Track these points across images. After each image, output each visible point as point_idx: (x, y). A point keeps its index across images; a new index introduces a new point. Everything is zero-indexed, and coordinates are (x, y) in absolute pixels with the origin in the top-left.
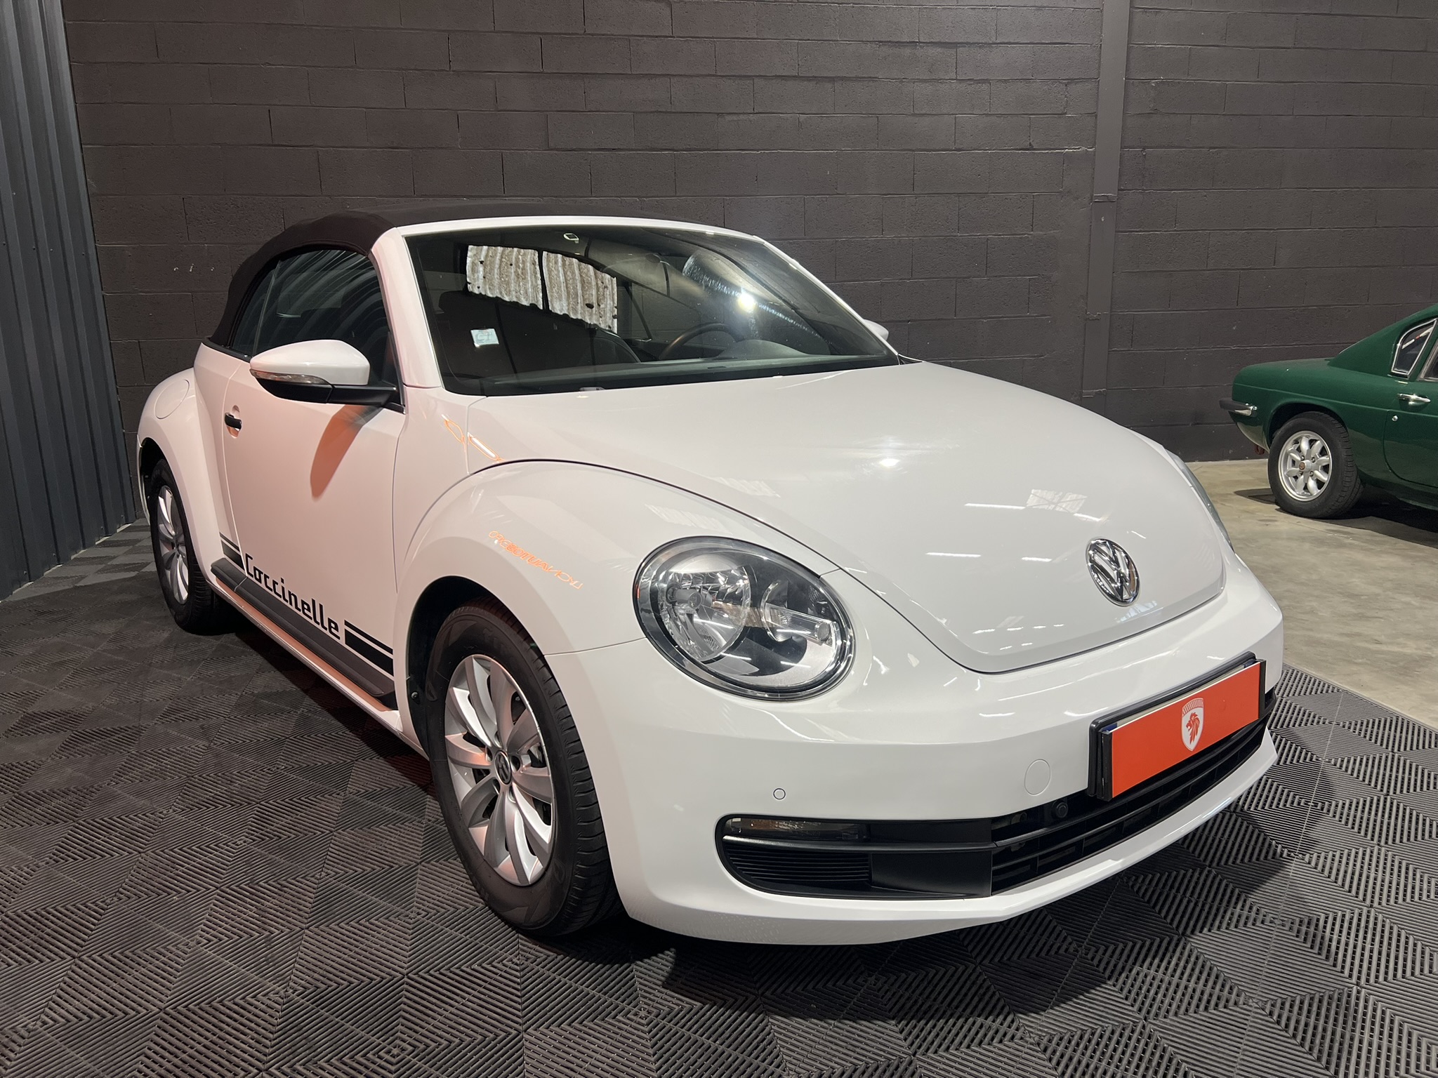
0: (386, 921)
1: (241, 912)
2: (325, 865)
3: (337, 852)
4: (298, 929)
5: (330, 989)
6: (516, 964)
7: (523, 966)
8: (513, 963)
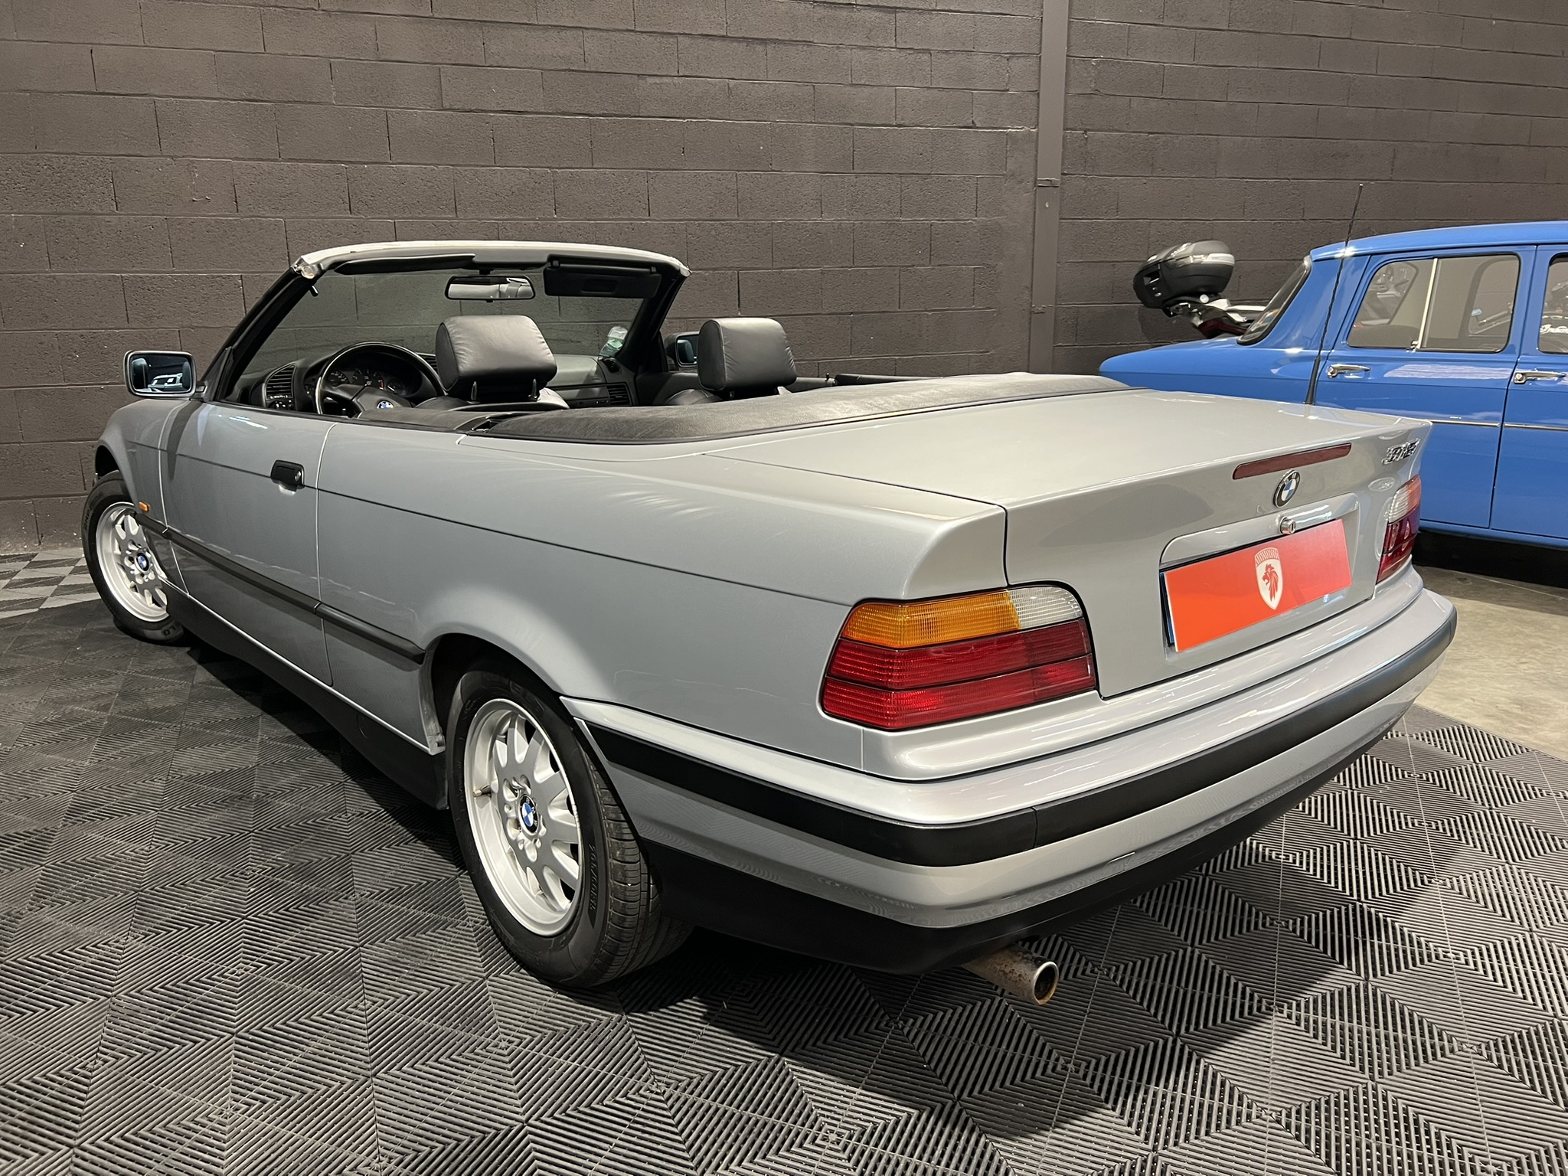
0: (472, 1055)
1: (277, 1062)
2: (366, 991)
3: (375, 973)
4: (362, 1078)
5: (435, 1151)
6: (657, 1093)
7: (666, 1095)
8: (652, 1092)
